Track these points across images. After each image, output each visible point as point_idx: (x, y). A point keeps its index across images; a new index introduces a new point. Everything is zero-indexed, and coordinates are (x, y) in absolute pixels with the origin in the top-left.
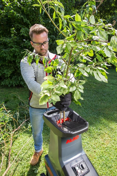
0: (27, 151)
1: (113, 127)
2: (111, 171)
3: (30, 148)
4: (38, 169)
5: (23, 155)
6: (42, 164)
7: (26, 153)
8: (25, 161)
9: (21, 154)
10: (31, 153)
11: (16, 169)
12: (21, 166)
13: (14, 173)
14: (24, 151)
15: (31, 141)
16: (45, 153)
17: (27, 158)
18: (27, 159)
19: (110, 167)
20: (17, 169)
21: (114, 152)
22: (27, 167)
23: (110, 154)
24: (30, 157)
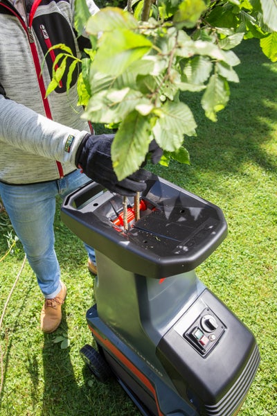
0: (21, 301)
1: (221, 187)
2: (235, 289)
3: (28, 293)
4: (67, 338)
5: (14, 315)
6: (73, 322)
7: (22, 308)
8: (27, 329)
9: (8, 315)
10: (36, 305)
11: (8, 354)
12: (21, 344)
13: (6, 367)
14: (13, 303)
15: (25, 271)
16: (72, 293)
17: (28, 320)
18: (29, 323)
19: (233, 281)
20: (11, 353)
21: (235, 244)
22: (37, 342)
23: (227, 252)
24: (37, 314)
